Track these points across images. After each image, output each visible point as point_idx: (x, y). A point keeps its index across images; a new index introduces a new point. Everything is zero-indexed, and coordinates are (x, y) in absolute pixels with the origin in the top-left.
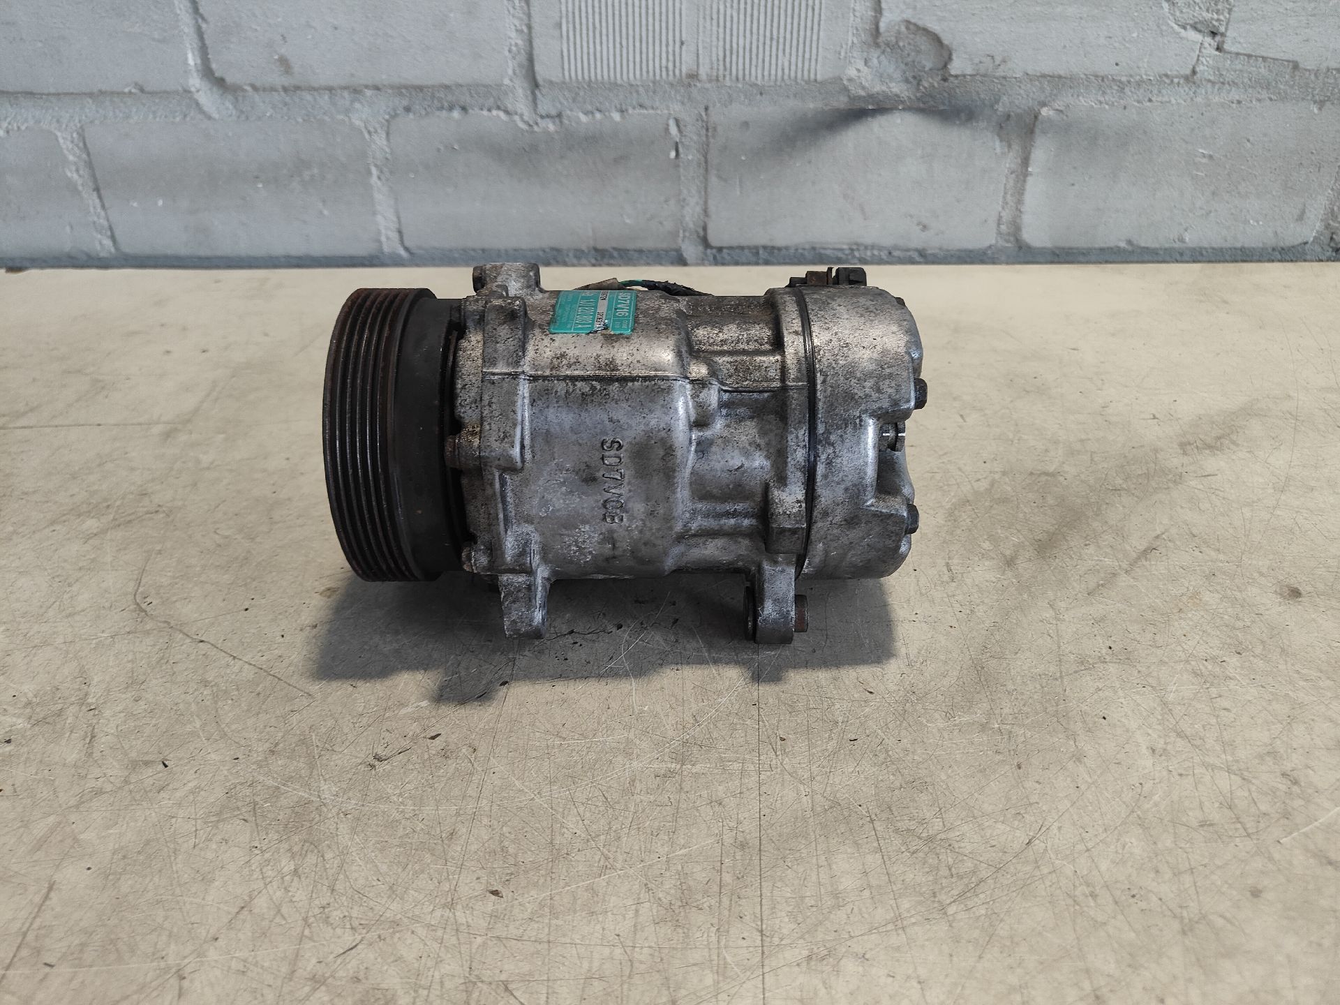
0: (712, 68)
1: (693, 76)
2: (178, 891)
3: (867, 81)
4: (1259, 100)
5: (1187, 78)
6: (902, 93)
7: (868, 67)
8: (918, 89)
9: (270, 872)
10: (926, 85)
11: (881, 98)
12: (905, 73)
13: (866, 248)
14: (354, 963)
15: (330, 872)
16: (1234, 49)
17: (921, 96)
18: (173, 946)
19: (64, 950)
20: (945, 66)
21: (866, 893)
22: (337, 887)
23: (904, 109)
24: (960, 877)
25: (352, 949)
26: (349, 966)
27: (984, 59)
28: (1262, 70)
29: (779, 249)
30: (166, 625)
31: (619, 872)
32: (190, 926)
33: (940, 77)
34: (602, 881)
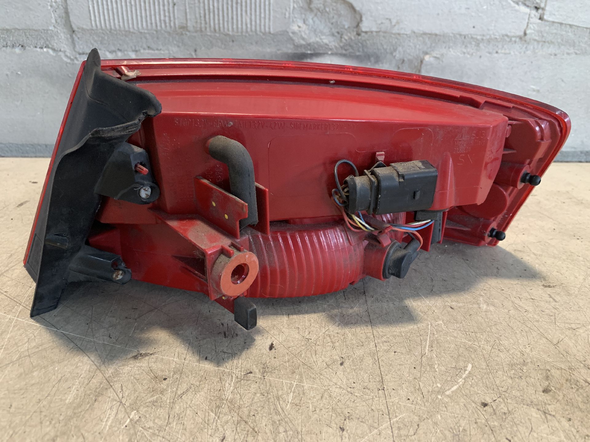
0: (196, 22)
1: (184, 28)
3: (305, 34)
4: (568, 54)
5: (521, 38)
6: (330, 43)
7: (306, 25)
8: (341, 41)
10: (346, 38)
11: (316, 45)
12: (331, 29)
16: (551, 19)
17: (344, 46)
20: (358, 26)
23: (332, 54)
27: (384, 21)
28: (570, 34)
33: (355, 33)
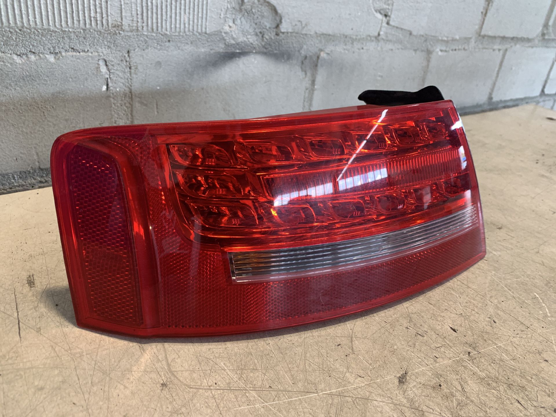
0: (132, 20)
3: (235, 34)
4: (398, 49)
5: (376, 38)
6: (254, 42)
8: (263, 40)
10: (267, 37)
11: (243, 44)
12: (255, 29)
16: (393, 24)
17: (265, 44)
20: (277, 26)
23: (256, 53)
27: (297, 23)
28: (400, 35)
33: (275, 33)
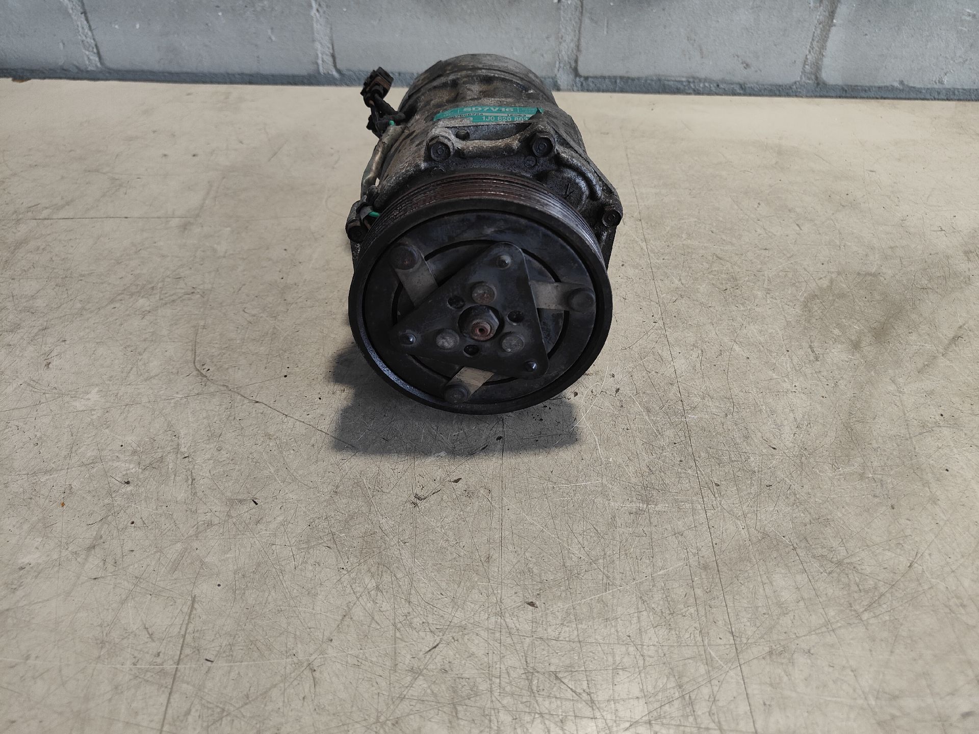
2: (292, 602)
9: (359, 588)
13: (700, 80)
14: (439, 658)
15: (404, 588)
18: (299, 646)
19: (217, 649)
21: (802, 604)
22: (412, 600)
24: (867, 592)
25: (435, 647)
26: (436, 661)
29: (633, 80)
30: (225, 388)
31: (619, 588)
32: (308, 630)
34: (607, 595)
